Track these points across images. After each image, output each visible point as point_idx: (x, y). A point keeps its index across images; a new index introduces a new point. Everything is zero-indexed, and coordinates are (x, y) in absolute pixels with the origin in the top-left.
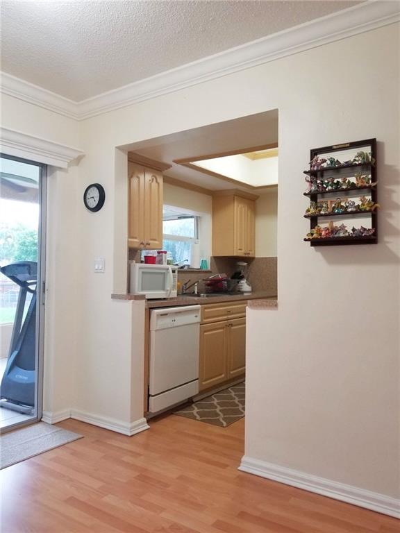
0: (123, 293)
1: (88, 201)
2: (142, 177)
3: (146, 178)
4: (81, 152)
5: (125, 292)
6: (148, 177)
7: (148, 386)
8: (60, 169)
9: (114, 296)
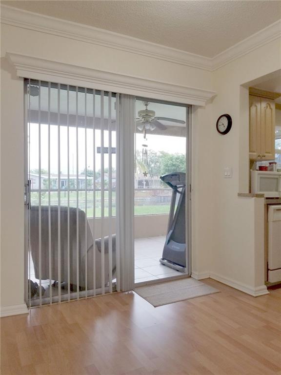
0: (246, 193)
1: (219, 127)
2: (258, 105)
3: (262, 106)
4: (214, 93)
5: (247, 192)
6: (264, 105)
7: (267, 263)
8: (200, 107)
9: (240, 195)
